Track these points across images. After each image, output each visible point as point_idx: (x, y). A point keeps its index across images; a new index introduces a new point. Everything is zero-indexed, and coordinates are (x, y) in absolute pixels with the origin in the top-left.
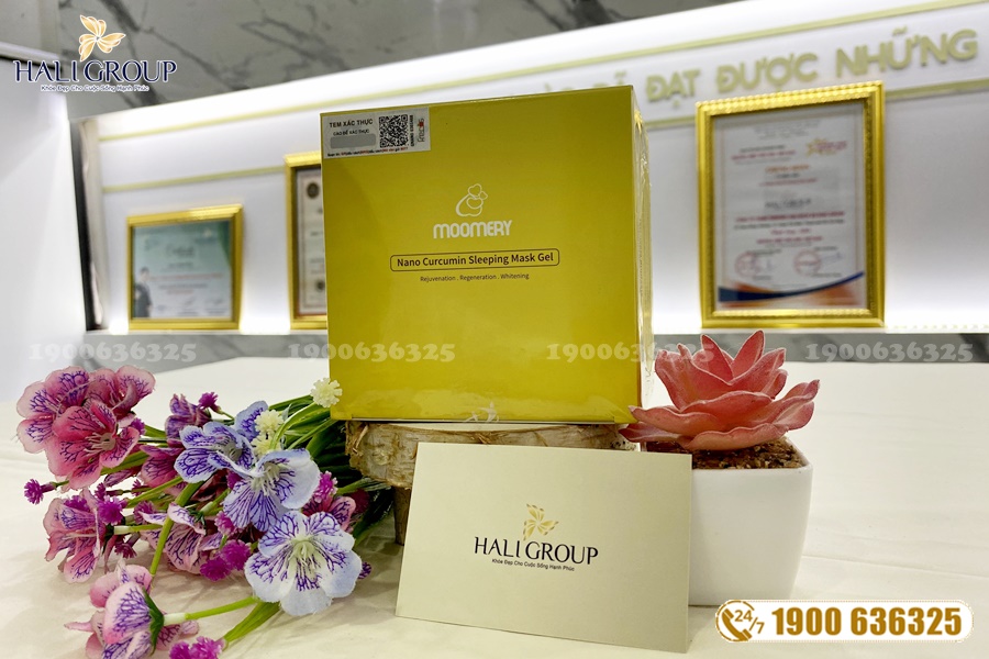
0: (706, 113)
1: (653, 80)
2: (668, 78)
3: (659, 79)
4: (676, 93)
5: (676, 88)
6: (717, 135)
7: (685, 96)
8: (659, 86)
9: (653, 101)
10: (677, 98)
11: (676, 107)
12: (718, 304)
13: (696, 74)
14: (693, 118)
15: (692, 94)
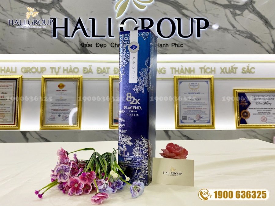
0: (111, 78)
1: (98, 69)
2: (102, 69)
3: (100, 68)
4: (105, 72)
5: (104, 71)
6: (114, 83)
7: (106, 73)
8: (100, 70)
9: (98, 73)
10: (104, 73)
11: (104, 76)
12: (114, 123)
13: (109, 68)
14: (108, 79)
15: (108, 73)
